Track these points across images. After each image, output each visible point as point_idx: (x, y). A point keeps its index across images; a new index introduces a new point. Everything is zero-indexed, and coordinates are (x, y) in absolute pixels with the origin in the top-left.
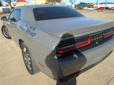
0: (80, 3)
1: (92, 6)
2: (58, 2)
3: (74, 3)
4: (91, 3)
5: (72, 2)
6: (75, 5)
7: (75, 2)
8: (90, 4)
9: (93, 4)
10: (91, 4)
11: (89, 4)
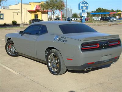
0: (97, 10)
1: (119, 15)
2: (59, 9)
3: (86, 11)
4: (116, 10)
5: (82, 8)
6: (88, 14)
7: (87, 8)
8: (115, 12)
9: (120, 11)
10: (118, 11)
11: (112, 11)
